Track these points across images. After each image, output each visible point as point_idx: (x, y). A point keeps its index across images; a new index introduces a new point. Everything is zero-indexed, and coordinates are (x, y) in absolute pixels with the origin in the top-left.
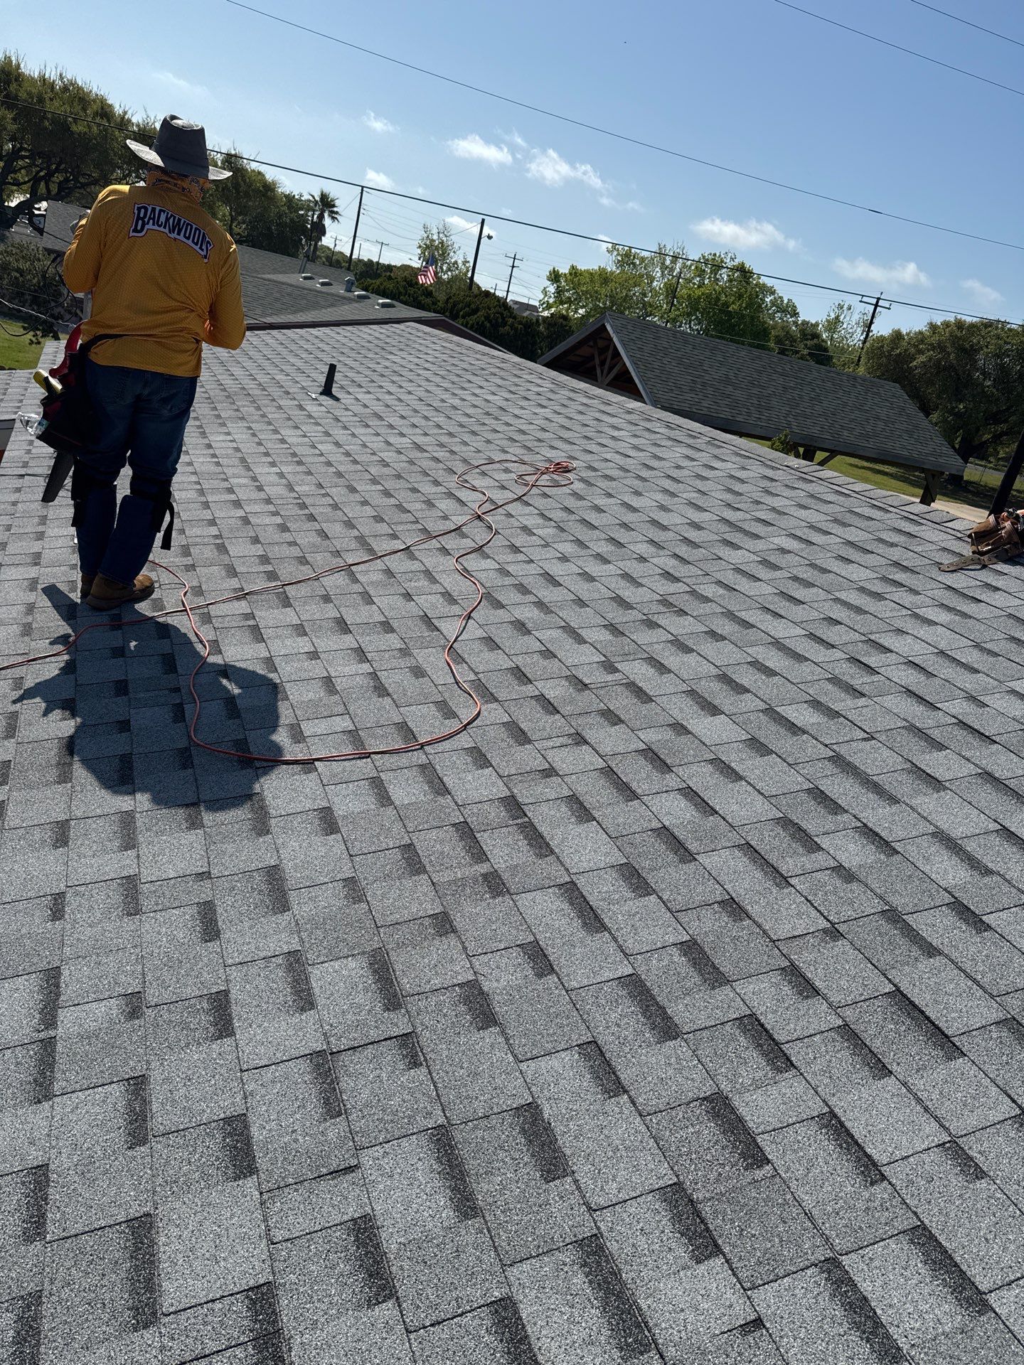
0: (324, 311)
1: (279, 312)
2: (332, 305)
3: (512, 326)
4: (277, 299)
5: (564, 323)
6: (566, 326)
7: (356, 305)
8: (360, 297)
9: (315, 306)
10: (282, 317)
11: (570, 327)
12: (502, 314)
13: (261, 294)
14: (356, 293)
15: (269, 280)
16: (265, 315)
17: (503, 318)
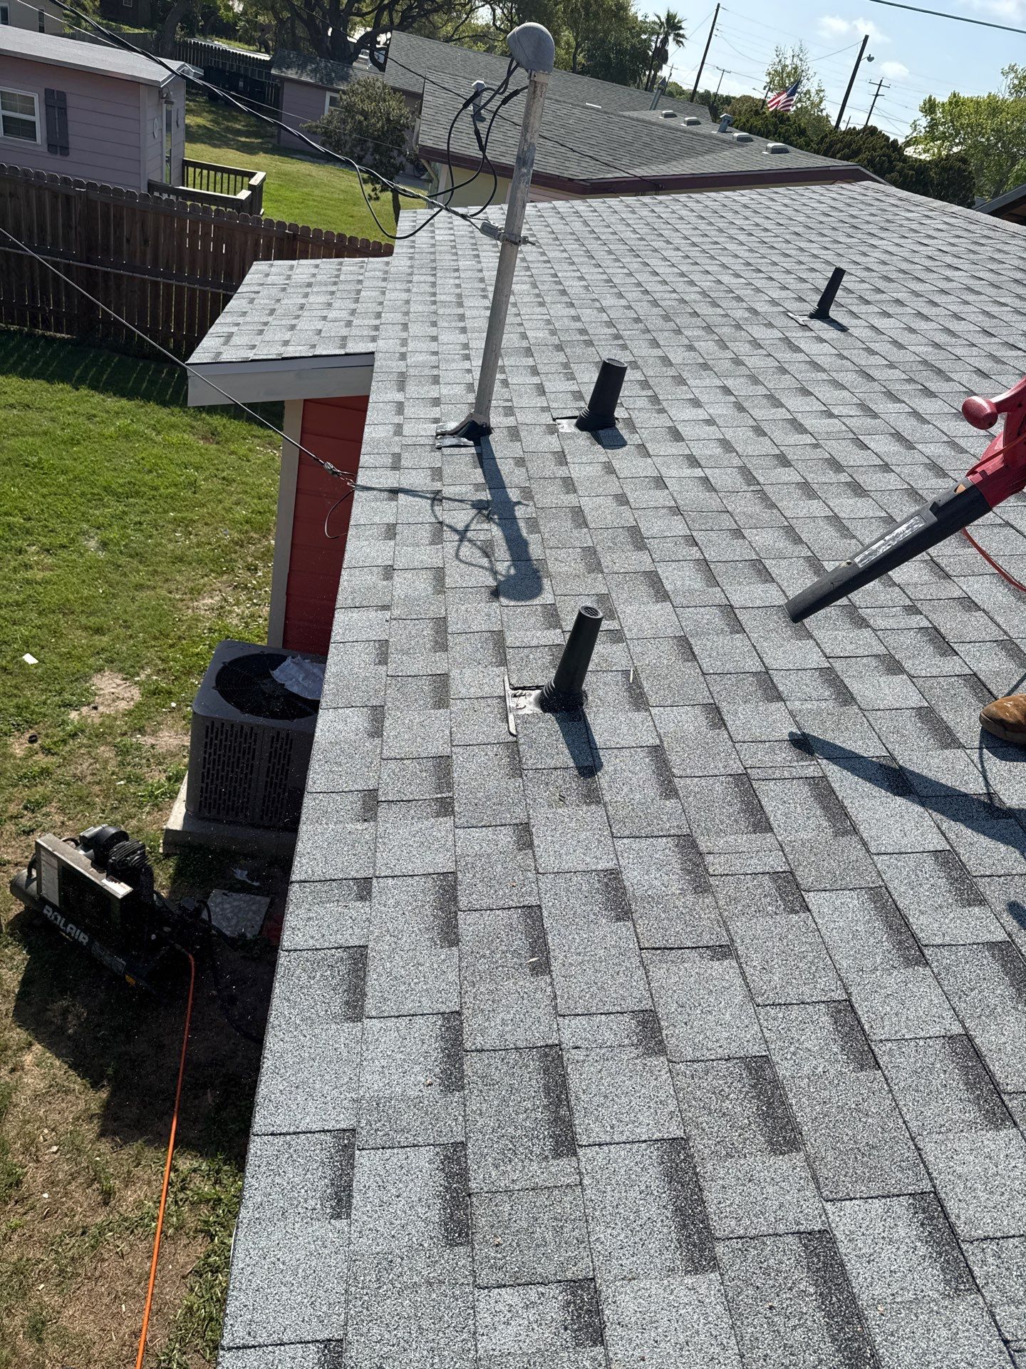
0: (701, 158)
1: (648, 162)
2: (710, 151)
3: (900, 172)
4: (646, 145)
5: (963, 167)
6: (964, 171)
7: (739, 150)
8: (740, 139)
9: (690, 152)
10: (654, 168)
11: (970, 172)
12: (889, 156)
13: (629, 138)
14: (736, 135)
15: (638, 120)
16: (633, 166)
17: (890, 162)
